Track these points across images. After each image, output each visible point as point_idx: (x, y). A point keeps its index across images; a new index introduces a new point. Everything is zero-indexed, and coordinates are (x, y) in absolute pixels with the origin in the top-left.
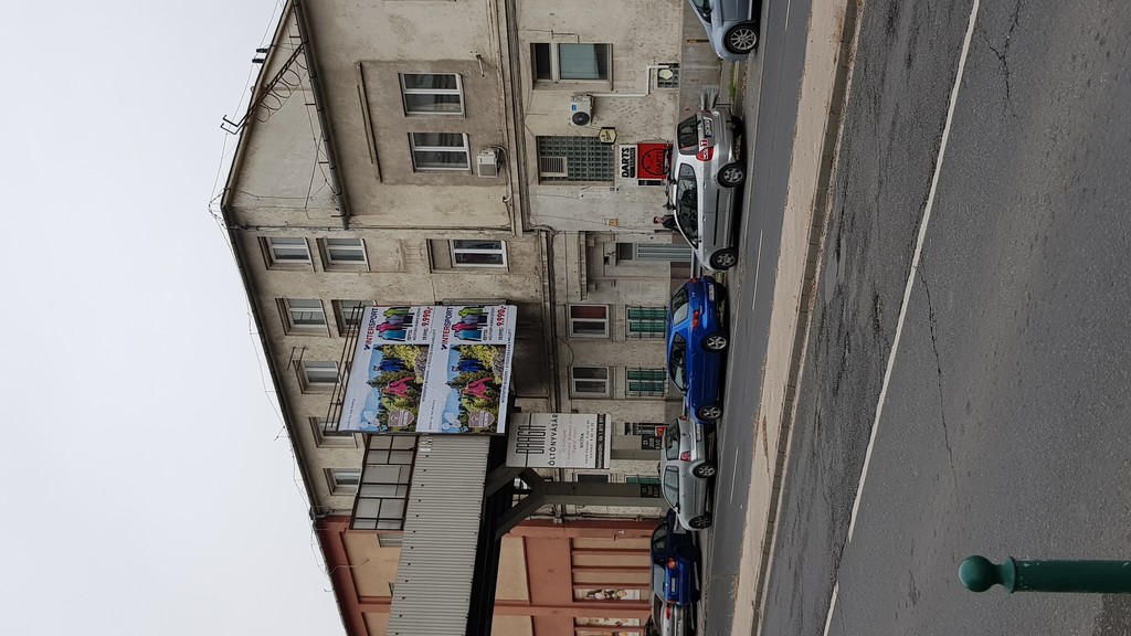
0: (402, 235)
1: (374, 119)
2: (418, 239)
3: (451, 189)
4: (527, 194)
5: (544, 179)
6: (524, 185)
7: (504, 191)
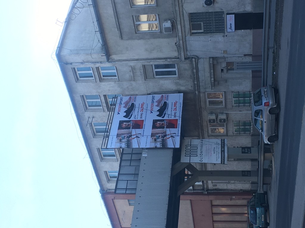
0: (132, 64)
1: (118, 10)
2: (139, 65)
3: (152, 40)
4: (186, 41)
5: (193, 33)
6: (184, 37)
7: (175, 40)
